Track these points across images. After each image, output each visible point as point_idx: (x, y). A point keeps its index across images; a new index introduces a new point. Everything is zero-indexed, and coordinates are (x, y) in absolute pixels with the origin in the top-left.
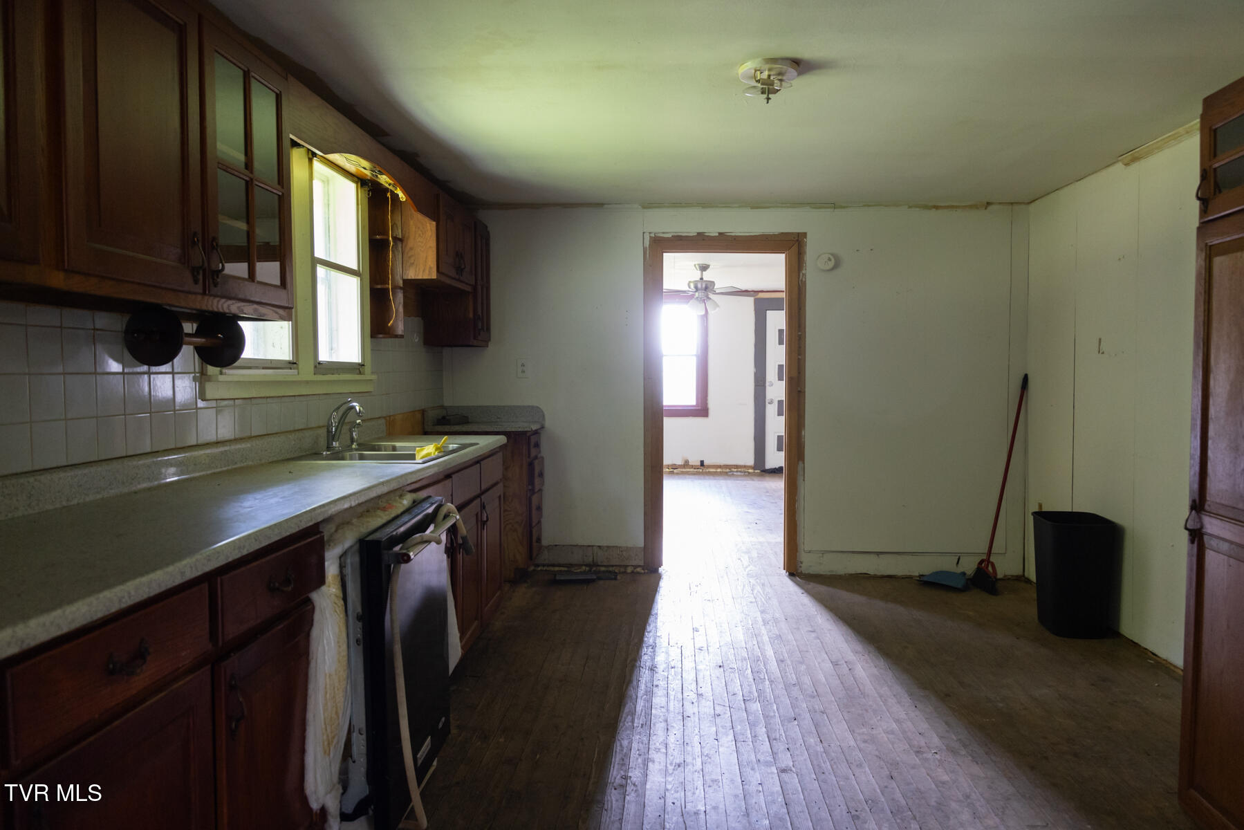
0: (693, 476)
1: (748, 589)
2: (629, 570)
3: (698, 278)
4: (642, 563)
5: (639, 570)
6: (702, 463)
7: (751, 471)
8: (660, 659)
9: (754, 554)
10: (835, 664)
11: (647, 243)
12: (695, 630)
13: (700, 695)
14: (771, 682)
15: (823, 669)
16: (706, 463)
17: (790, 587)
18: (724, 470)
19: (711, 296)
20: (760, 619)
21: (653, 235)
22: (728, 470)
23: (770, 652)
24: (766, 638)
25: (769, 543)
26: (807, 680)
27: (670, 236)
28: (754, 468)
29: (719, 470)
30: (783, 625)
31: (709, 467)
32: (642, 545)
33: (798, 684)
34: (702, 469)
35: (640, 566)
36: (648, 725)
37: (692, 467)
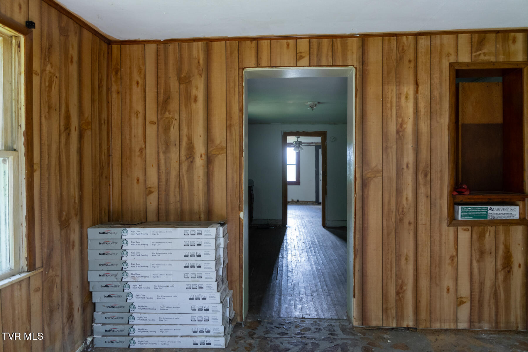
0: (295, 205)
1: (311, 229)
2: (278, 226)
3: (296, 140)
4: (281, 224)
5: (281, 226)
6: (298, 200)
7: (314, 203)
8: (288, 241)
9: (314, 223)
10: (332, 242)
11: (283, 134)
12: (297, 237)
13: (299, 247)
14: (316, 245)
15: (329, 243)
16: (299, 201)
17: (323, 229)
18: (305, 203)
19: (301, 146)
20: (314, 235)
21: (284, 132)
22: (307, 203)
23: (316, 241)
24: (315, 238)
25: (318, 221)
26: (325, 245)
27: (289, 132)
28: (316, 202)
29: (304, 203)
30: (320, 236)
31: (300, 202)
32: (282, 219)
33: (323, 245)
34: (298, 203)
35: (281, 225)
36: (287, 250)
37: (295, 202)
